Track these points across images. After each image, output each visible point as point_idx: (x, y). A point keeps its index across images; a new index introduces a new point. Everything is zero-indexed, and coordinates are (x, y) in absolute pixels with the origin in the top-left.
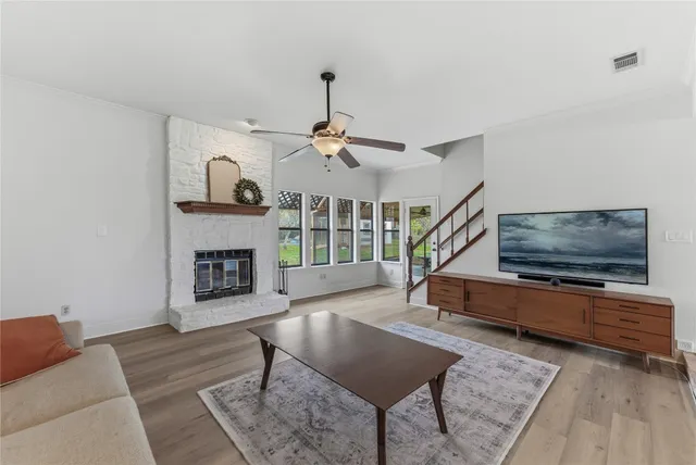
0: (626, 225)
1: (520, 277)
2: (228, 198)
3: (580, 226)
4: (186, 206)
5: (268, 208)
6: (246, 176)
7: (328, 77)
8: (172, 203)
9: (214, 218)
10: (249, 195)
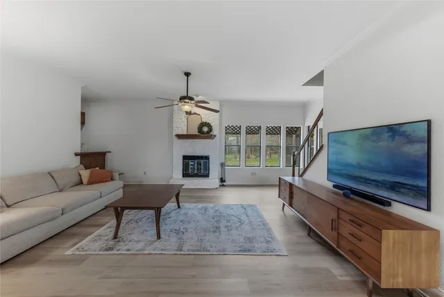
0: (410, 140)
1: (334, 186)
2: (195, 132)
3: (374, 141)
4: (179, 136)
5: (215, 136)
6: (204, 120)
7: (187, 74)
8: (174, 136)
9: (190, 141)
10: (205, 129)
